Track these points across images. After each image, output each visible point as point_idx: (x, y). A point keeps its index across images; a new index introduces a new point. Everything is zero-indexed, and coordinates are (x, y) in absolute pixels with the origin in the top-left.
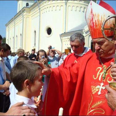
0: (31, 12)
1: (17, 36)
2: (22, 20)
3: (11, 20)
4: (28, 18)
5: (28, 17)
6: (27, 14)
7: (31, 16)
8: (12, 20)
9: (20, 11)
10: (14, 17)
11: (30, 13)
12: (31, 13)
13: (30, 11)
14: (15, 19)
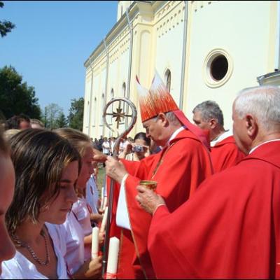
0: (156, 17)
1: (112, 91)
2: (129, 42)
3: (97, 49)
4: (146, 33)
5: (148, 32)
6: (144, 22)
7: (155, 27)
8: (100, 48)
9: (125, 14)
10: (108, 36)
11: (153, 18)
12: (156, 19)
13: (154, 11)
14: (108, 43)
